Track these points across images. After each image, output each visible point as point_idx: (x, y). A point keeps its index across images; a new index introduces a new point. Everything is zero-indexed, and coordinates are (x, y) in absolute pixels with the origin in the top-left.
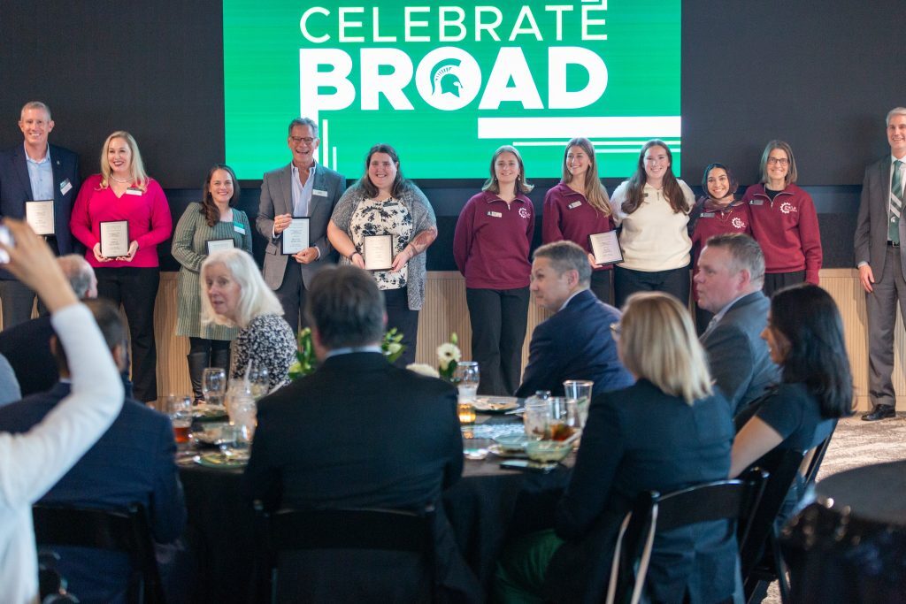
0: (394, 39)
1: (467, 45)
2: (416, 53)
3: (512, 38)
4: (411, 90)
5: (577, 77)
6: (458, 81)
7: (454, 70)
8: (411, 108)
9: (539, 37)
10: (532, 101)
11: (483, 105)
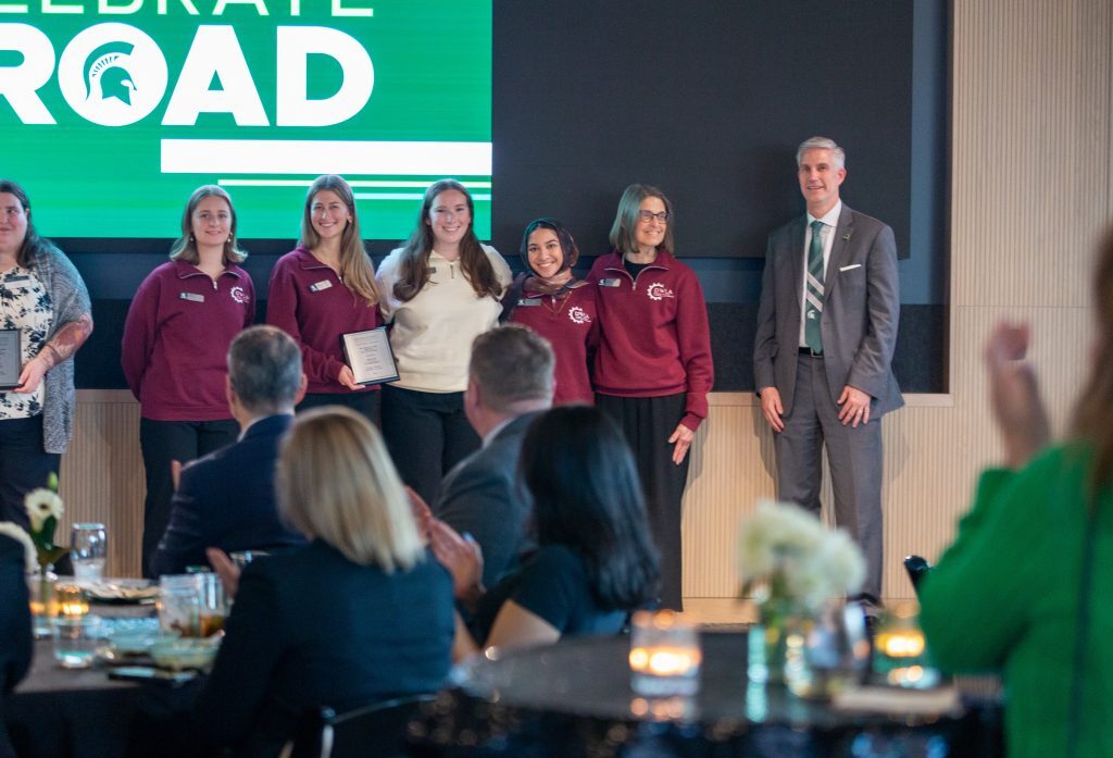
0: (23, 9)
1: (145, 20)
2: (60, 32)
3: (218, 10)
4: (50, 93)
5: (324, 76)
6: (129, 78)
7: (122, 61)
8: (51, 121)
9: (263, 11)
10: (250, 113)
11: (168, 120)
